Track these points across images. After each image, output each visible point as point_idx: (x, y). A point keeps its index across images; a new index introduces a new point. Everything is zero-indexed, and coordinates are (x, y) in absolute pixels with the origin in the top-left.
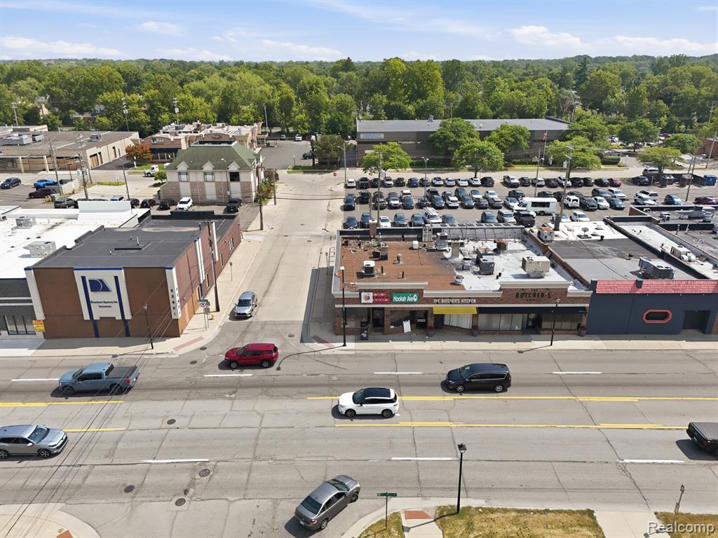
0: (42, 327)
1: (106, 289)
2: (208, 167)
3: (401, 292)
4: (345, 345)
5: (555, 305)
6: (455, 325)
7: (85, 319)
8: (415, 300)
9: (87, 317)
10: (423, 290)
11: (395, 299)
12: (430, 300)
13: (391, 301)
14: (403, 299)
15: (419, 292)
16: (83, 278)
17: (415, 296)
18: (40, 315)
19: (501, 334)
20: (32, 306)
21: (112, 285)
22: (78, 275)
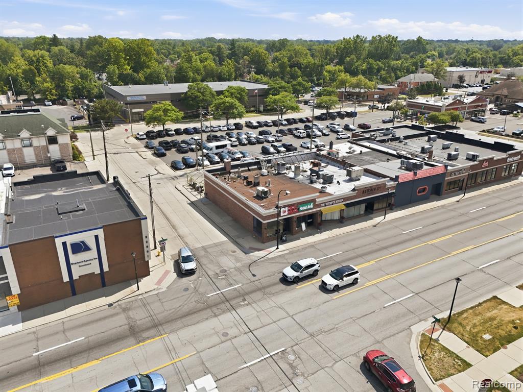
0: (17, 301)
1: (87, 248)
2: (25, 134)
3: (303, 203)
4: (278, 248)
6: (329, 219)
7: (65, 281)
8: (312, 206)
9: (66, 279)
10: (315, 199)
11: (301, 209)
12: (319, 205)
13: (298, 211)
14: (305, 208)
15: (313, 201)
16: (64, 244)
17: (312, 204)
18: (15, 289)
19: (355, 218)
20: (9, 282)
21: (92, 244)
22: (59, 242)
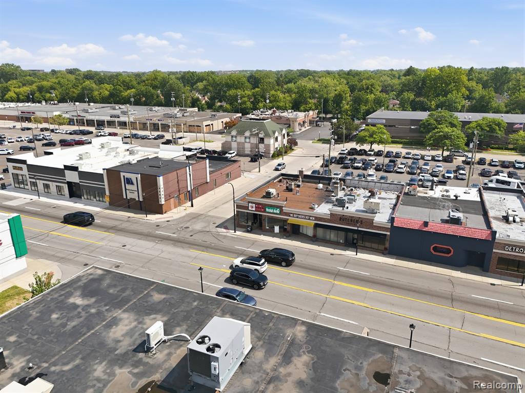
0: (108, 199)
1: (132, 184)
2: (247, 134)
3: (271, 206)
4: (235, 232)
5: (356, 228)
6: (305, 233)
8: (278, 212)
9: (125, 197)
10: (283, 207)
11: (267, 210)
12: (288, 214)
13: (265, 211)
14: (271, 211)
15: (281, 208)
16: (124, 176)
17: (278, 210)
18: (107, 193)
19: (331, 243)
20: (105, 188)
21: (135, 182)
22: (122, 174)
